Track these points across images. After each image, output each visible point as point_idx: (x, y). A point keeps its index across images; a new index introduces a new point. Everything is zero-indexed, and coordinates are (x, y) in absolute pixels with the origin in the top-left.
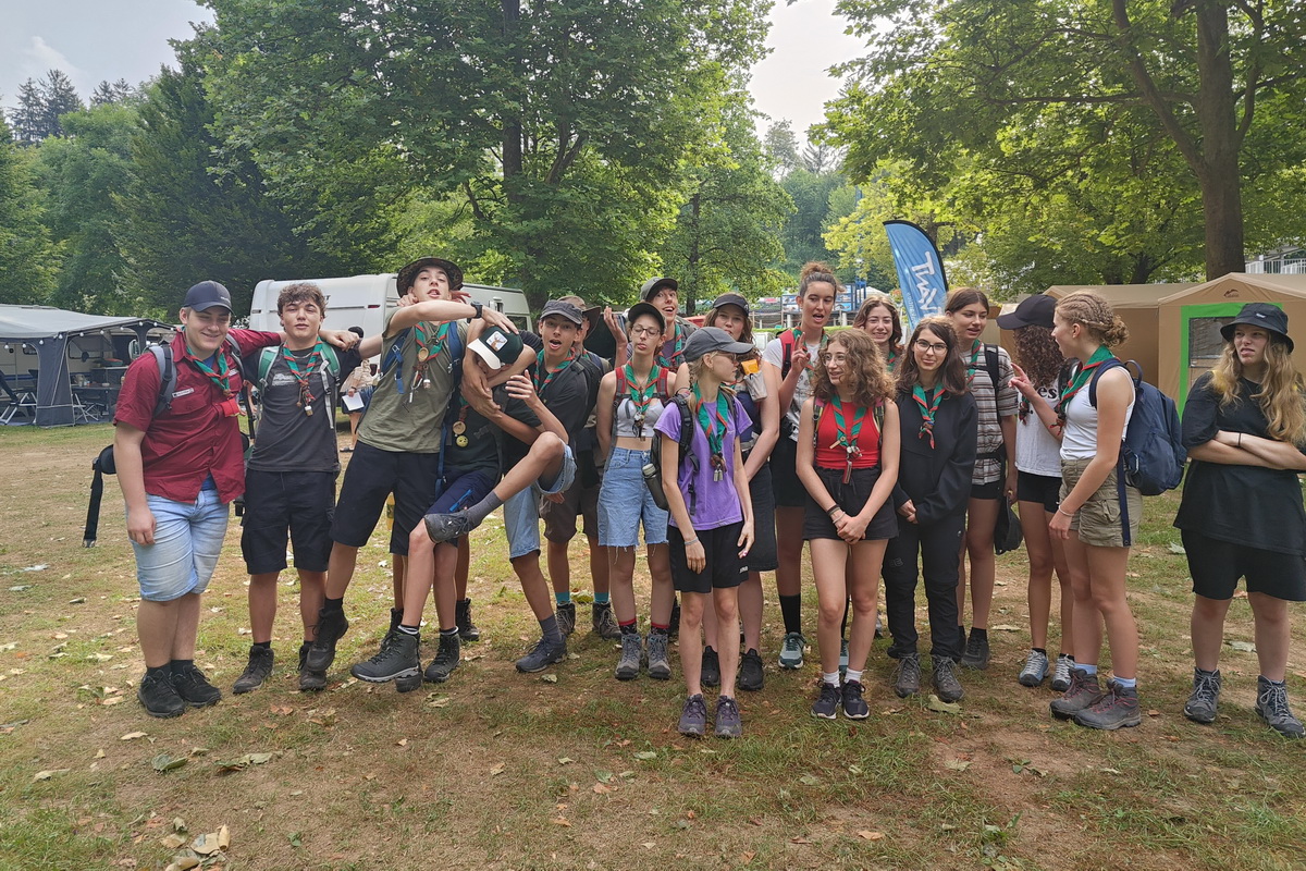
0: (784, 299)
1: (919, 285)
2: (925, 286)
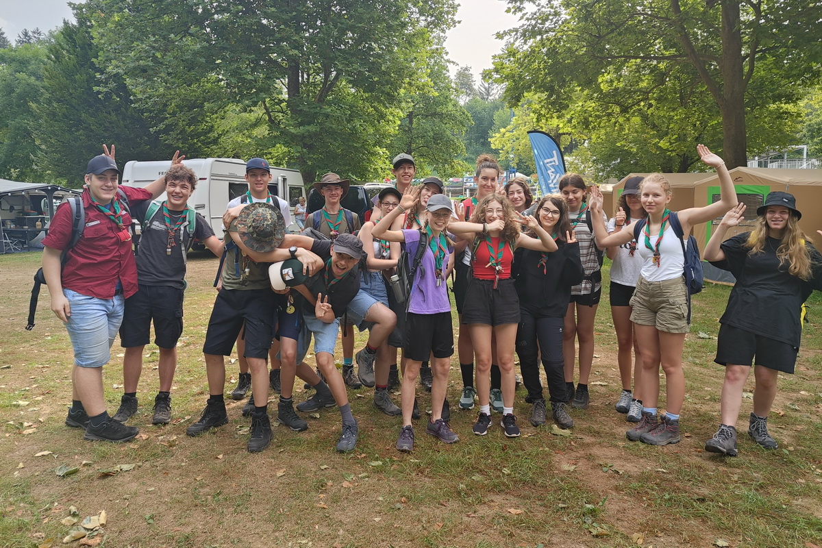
0: (465, 179)
1: (549, 172)
2: (552, 172)
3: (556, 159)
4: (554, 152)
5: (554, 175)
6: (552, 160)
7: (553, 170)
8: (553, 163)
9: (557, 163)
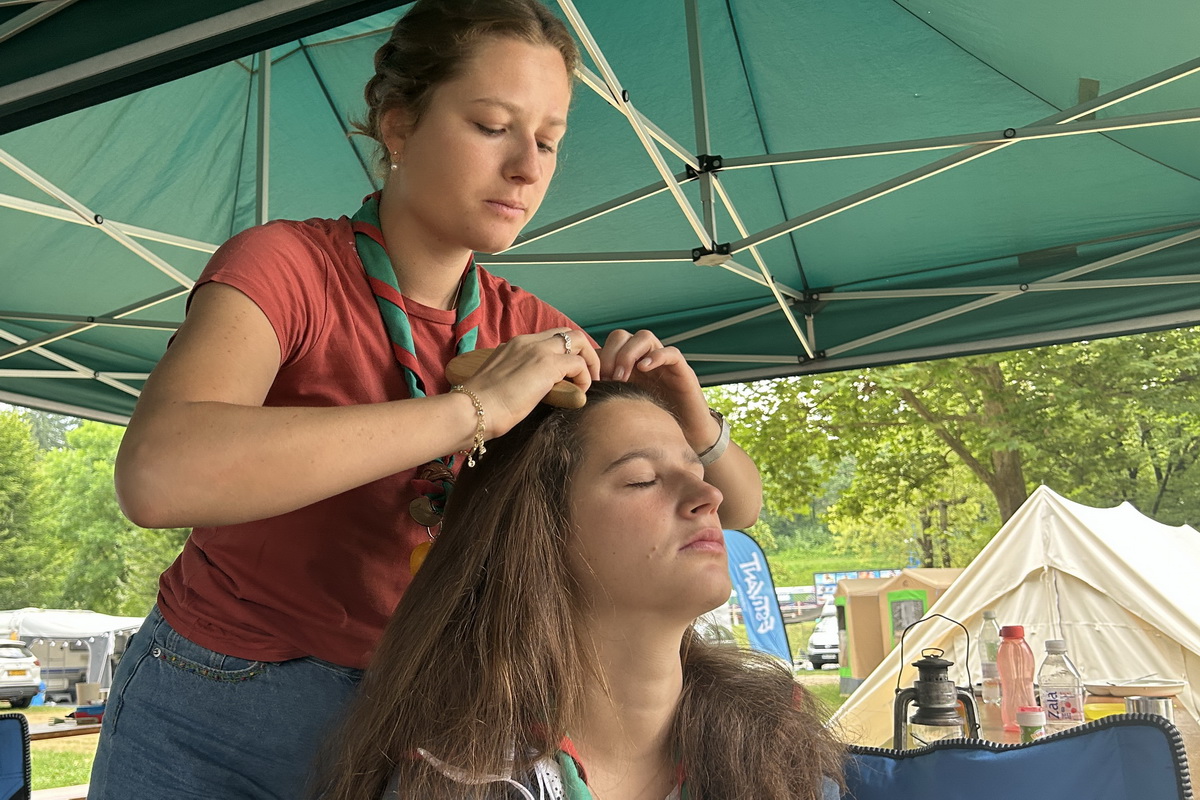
2: (753, 580)
3: (757, 563)
4: (754, 555)
5: (755, 583)
6: (751, 564)
7: (753, 577)
8: (753, 569)
9: (759, 569)
